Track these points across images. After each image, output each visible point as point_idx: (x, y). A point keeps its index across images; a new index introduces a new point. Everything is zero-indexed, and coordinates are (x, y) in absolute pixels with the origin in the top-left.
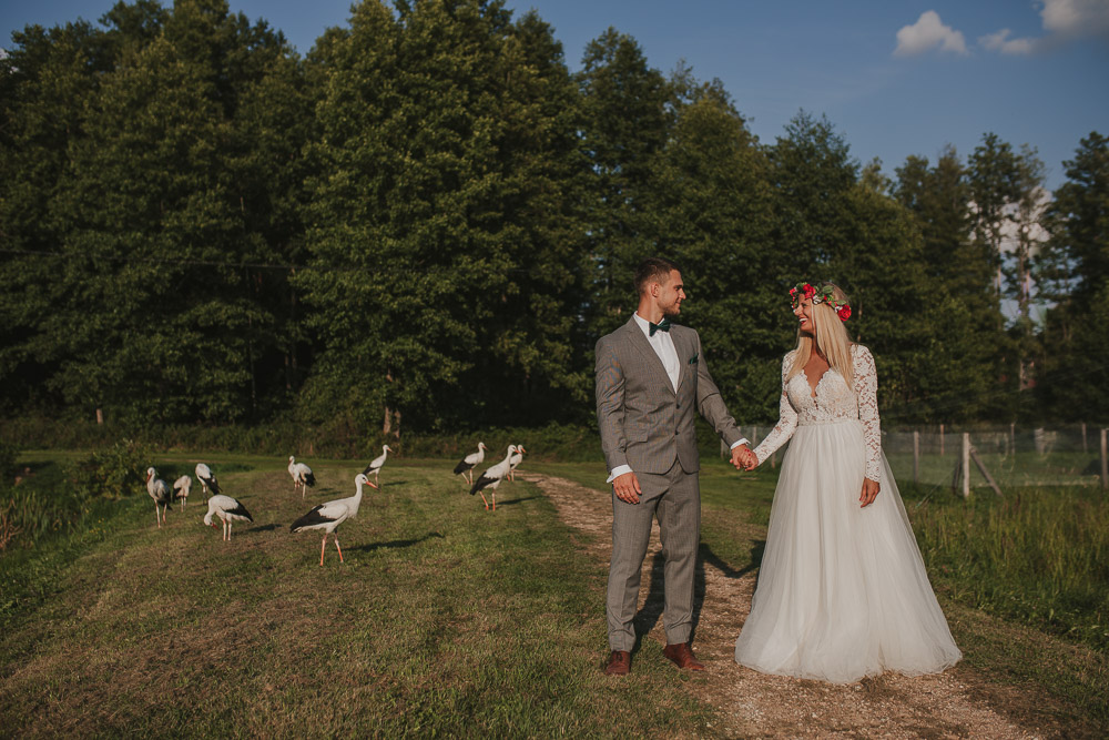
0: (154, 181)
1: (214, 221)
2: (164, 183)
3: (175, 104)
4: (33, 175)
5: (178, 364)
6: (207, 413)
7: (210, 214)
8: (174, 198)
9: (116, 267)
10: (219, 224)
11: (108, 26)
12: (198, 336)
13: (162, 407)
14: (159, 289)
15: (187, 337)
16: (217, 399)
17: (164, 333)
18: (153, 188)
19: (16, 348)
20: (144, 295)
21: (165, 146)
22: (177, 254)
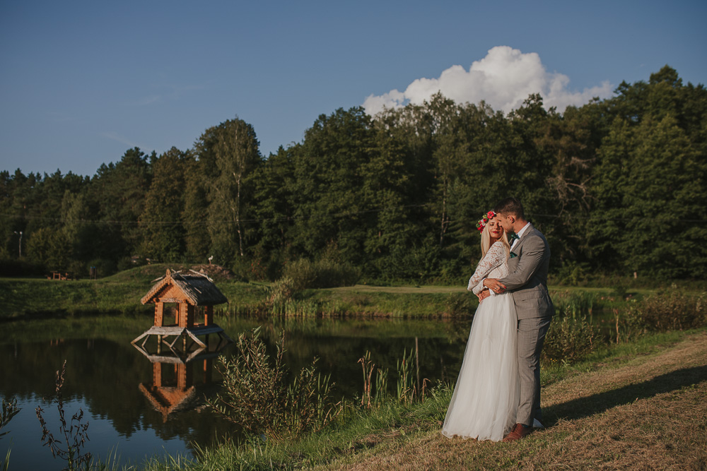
0: (670, 179)
1: (698, 195)
2: (674, 179)
3: (677, 146)
4: (610, 176)
5: (682, 254)
6: (693, 275)
7: (696, 192)
8: (677, 185)
9: (654, 215)
10: (700, 196)
11: (618, 93)
12: (691, 243)
13: (672, 272)
14: (674, 224)
15: (685, 244)
16: (698, 269)
17: (675, 241)
18: (669, 182)
19: (599, 246)
20: (669, 227)
21: (674, 164)
22: (682, 209)
